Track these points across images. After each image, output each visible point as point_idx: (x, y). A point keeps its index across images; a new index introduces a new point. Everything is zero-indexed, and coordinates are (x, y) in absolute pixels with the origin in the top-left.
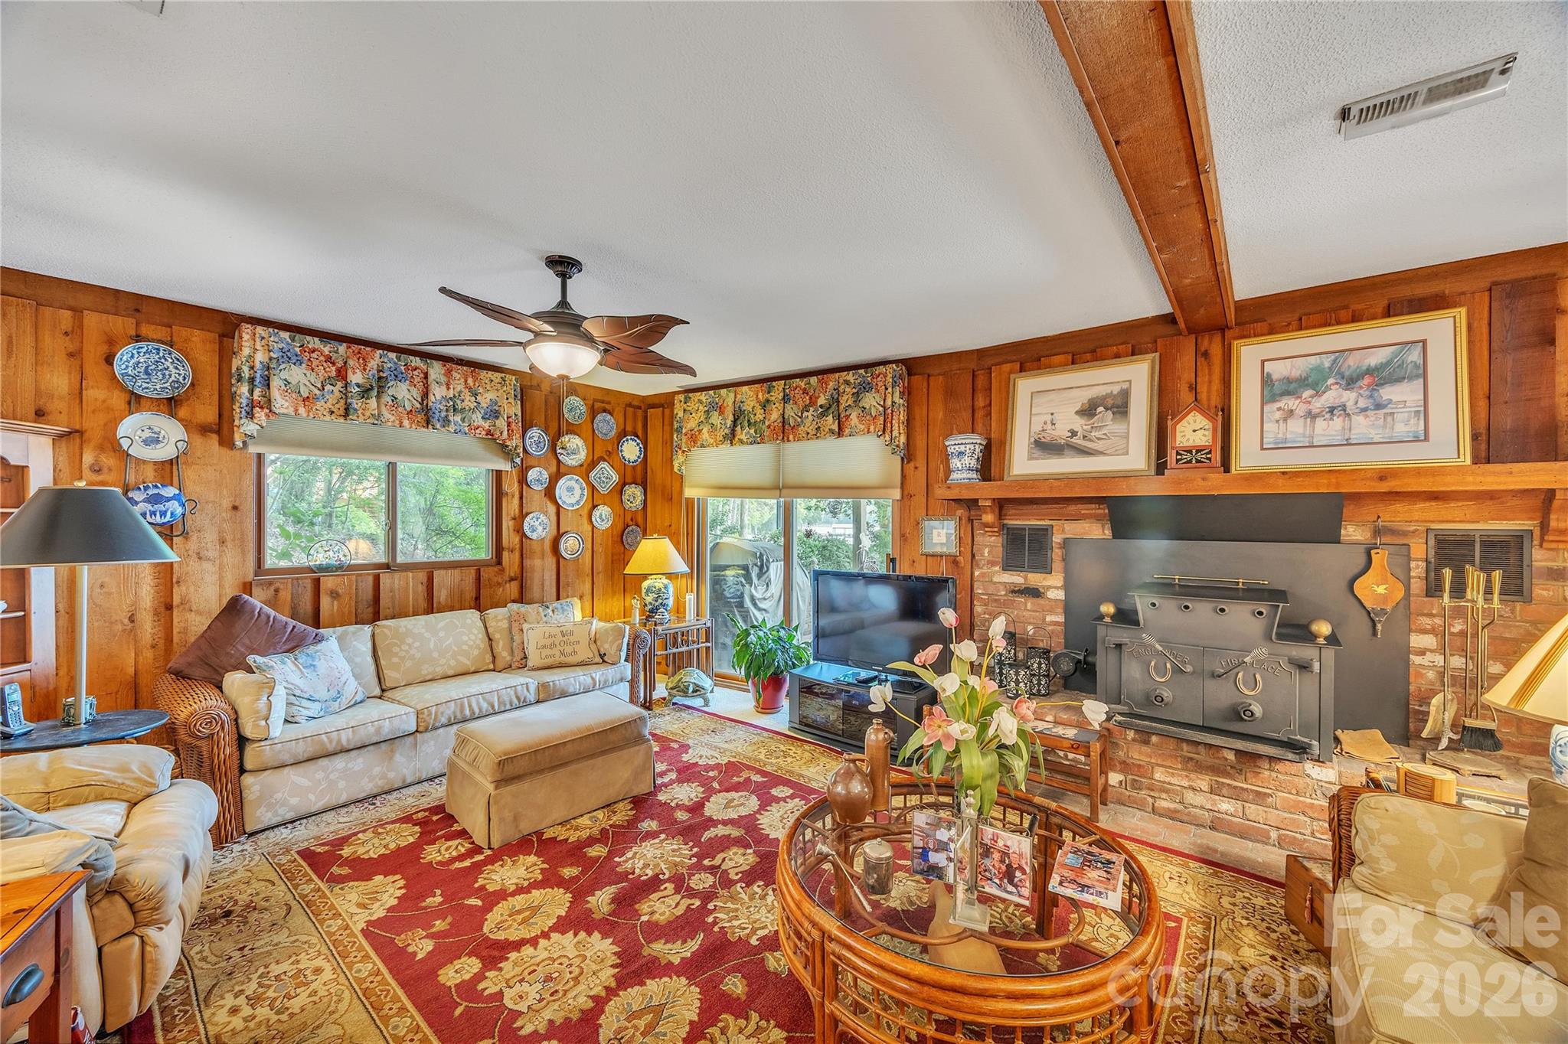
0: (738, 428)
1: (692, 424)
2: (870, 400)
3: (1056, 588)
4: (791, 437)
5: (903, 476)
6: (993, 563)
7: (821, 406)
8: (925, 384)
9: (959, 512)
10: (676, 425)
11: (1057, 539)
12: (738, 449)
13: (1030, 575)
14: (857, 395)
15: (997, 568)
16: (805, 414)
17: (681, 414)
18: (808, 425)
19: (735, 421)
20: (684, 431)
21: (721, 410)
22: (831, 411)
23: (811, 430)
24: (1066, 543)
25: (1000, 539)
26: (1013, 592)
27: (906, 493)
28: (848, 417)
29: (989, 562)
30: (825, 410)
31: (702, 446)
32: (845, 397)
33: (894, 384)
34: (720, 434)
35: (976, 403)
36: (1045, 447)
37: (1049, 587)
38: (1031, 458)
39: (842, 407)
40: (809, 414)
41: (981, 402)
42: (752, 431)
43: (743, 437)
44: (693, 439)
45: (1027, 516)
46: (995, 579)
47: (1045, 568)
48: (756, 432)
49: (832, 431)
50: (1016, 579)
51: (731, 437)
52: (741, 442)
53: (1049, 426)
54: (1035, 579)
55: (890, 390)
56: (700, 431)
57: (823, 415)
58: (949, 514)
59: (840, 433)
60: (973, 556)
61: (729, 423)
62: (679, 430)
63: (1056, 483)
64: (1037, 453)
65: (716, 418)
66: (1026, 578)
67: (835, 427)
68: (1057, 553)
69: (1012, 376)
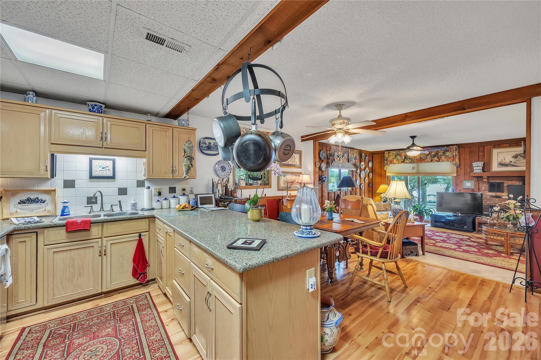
0: (406, 160)
1: (391, 158)
2: (448, 154)
3: (506, 196)
4: (423, 162)
5: (457, 171)
6: (485, 191)
7: (433, 155)
8: (464, 150)
9: (475, 179)
10: (385, 159)
11: (505, 185)
12: (405, 164)
13: (497, 193)
14: (444, 153)
15: (487, 192)
16: (427, 157)
17: (387, 156)
18: (428, 159)
19: (405, 158)
20: (388, 160)
21: (400, 156)
22: (436, 156)
23: (429, 160)
24: (508, 186)
25: (488, 185)
26: (492, 197)
27: (458, 174)
28: (441, 157)
29: (484, 190)
30: (434, 156)
31: (394, 164)
32: (440, 153)
33: (456, 150)
34: (400, 161)
35: (480, 155)
36: (501, 164)
37: (503, 196)
38: (498, 167)
39: (439, 155)
40: (429, 157)
41: (481, 154)
42: (410, 160)
43: (407, 162)
44: (391, 162)
45: (497, 180)
46: (486, 194)
47: (503, 192)
48: (411, 161)
49: (437, 161)
50: (493, 194)
51: (403, 162)
52: (407, 163)
53: (504, 160)
54: (499, 194)
55: (455, 151)
56: (393, 160)
57: (433, 157)
58: (472, 179)
59: (439, 161)
60: (479, 189)
61: (403, 158)
62: (387, 160)
63: (508, 173)
64: (500, 166)
65: (398, 157)
66: (496, 194)
67: (438, 160)
68: (505, 188)
69: (491, 149)
